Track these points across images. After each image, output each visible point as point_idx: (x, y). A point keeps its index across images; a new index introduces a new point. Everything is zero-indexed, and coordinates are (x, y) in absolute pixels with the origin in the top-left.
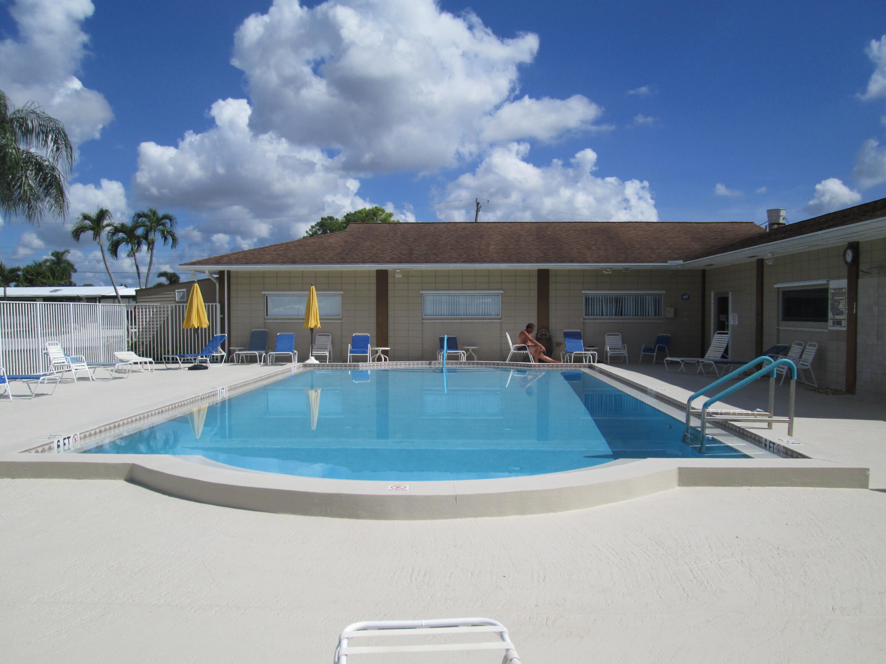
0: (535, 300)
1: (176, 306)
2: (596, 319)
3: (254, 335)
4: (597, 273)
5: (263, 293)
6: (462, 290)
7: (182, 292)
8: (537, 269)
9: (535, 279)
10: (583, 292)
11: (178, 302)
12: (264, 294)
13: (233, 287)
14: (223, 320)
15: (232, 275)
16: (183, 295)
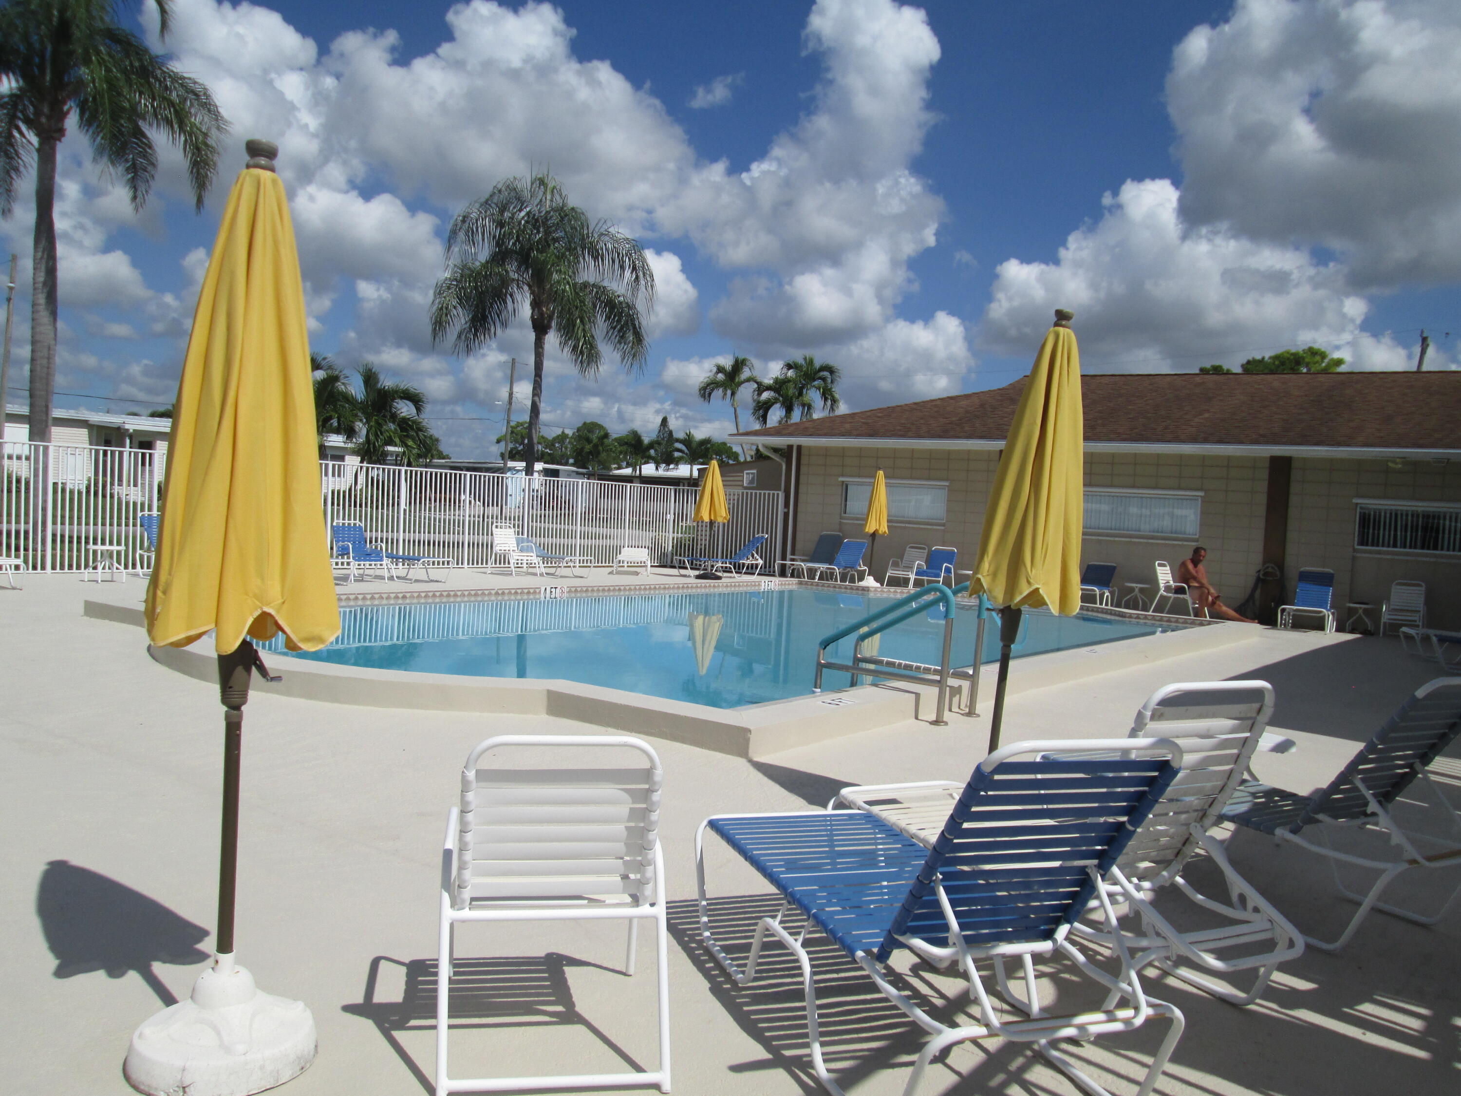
0: (1261, 510)
1: (743, 493)
2: (1379, 553)
3: (823, 540)
4: (1381, 467)
5: (841, 479)
6: (1134, 487)
7: (752, 473)
8: (1269, 455)
9: (1264, 474)
10: (1355, 501)
11: (746, 488)
12: (843, 482)
13: (803, 469)
14: (786, 515)
15: (803, 452)
16: (753, 478)
